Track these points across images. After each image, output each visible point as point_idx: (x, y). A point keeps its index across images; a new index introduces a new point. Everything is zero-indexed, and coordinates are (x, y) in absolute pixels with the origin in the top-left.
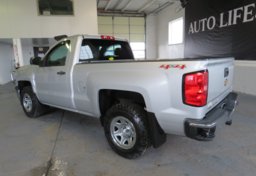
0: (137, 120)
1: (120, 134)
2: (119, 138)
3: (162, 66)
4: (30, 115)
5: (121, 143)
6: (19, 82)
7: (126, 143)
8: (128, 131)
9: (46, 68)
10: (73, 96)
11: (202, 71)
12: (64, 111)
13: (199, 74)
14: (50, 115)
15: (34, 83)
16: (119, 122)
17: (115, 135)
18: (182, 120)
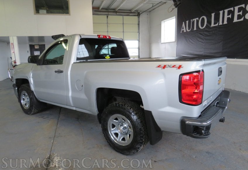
0: (135, 118)
1: (117, 132)
2: (116, 135)
3: (159, 66)
4: (27, 112)
5: (118, 140)
6: (17, 80)
7: (124, 139)
8: (125, 128)
9: (44, 66)
10: (70, 94)
11: (198, 72)
12: (61, 108)
13: (195, 74)
14: (47, 112)
15: (31, 81)
16: (116, 119)
17: (112, 132)
18: (179, 118)
